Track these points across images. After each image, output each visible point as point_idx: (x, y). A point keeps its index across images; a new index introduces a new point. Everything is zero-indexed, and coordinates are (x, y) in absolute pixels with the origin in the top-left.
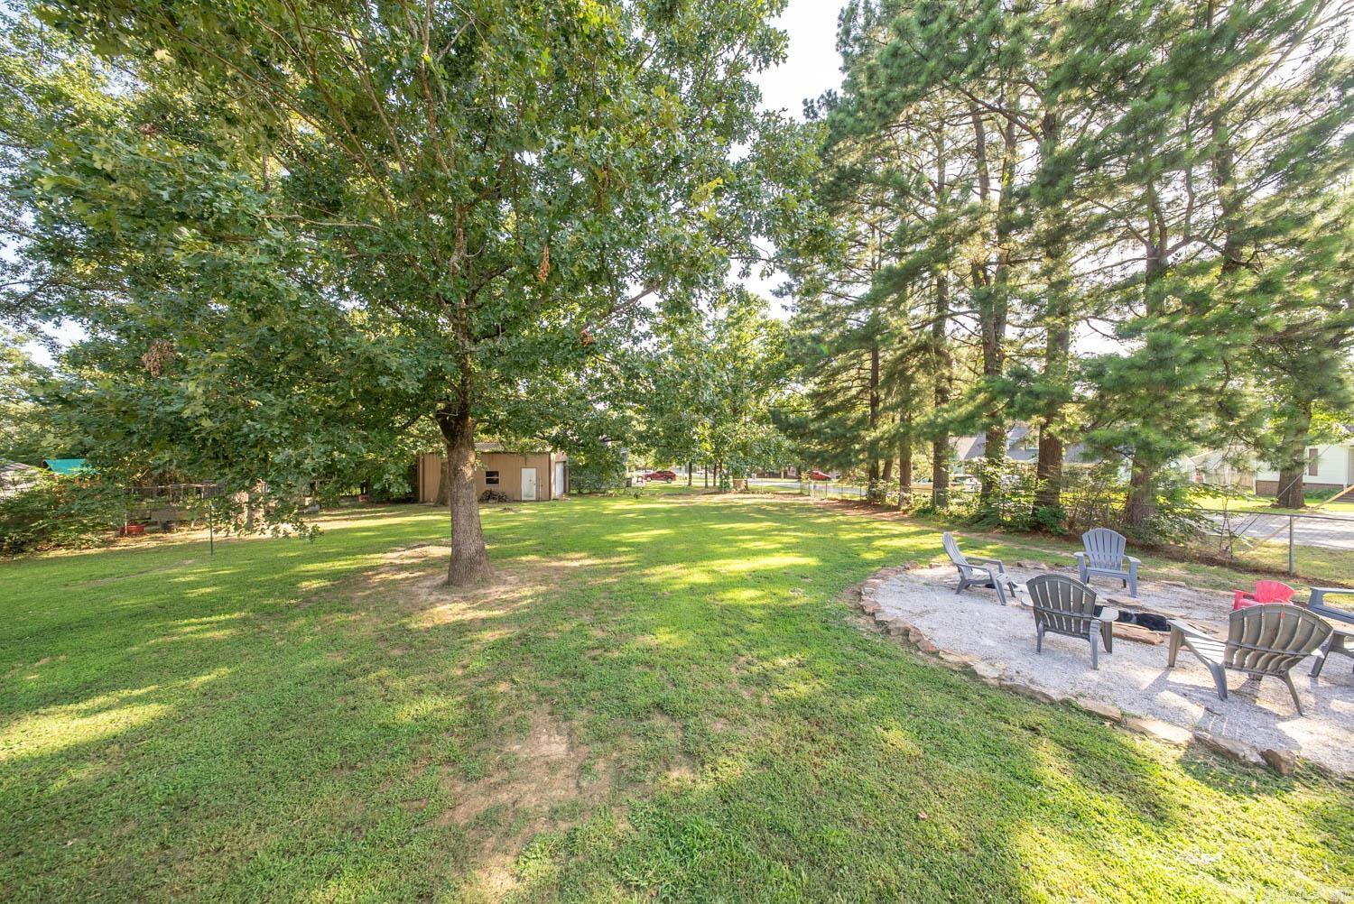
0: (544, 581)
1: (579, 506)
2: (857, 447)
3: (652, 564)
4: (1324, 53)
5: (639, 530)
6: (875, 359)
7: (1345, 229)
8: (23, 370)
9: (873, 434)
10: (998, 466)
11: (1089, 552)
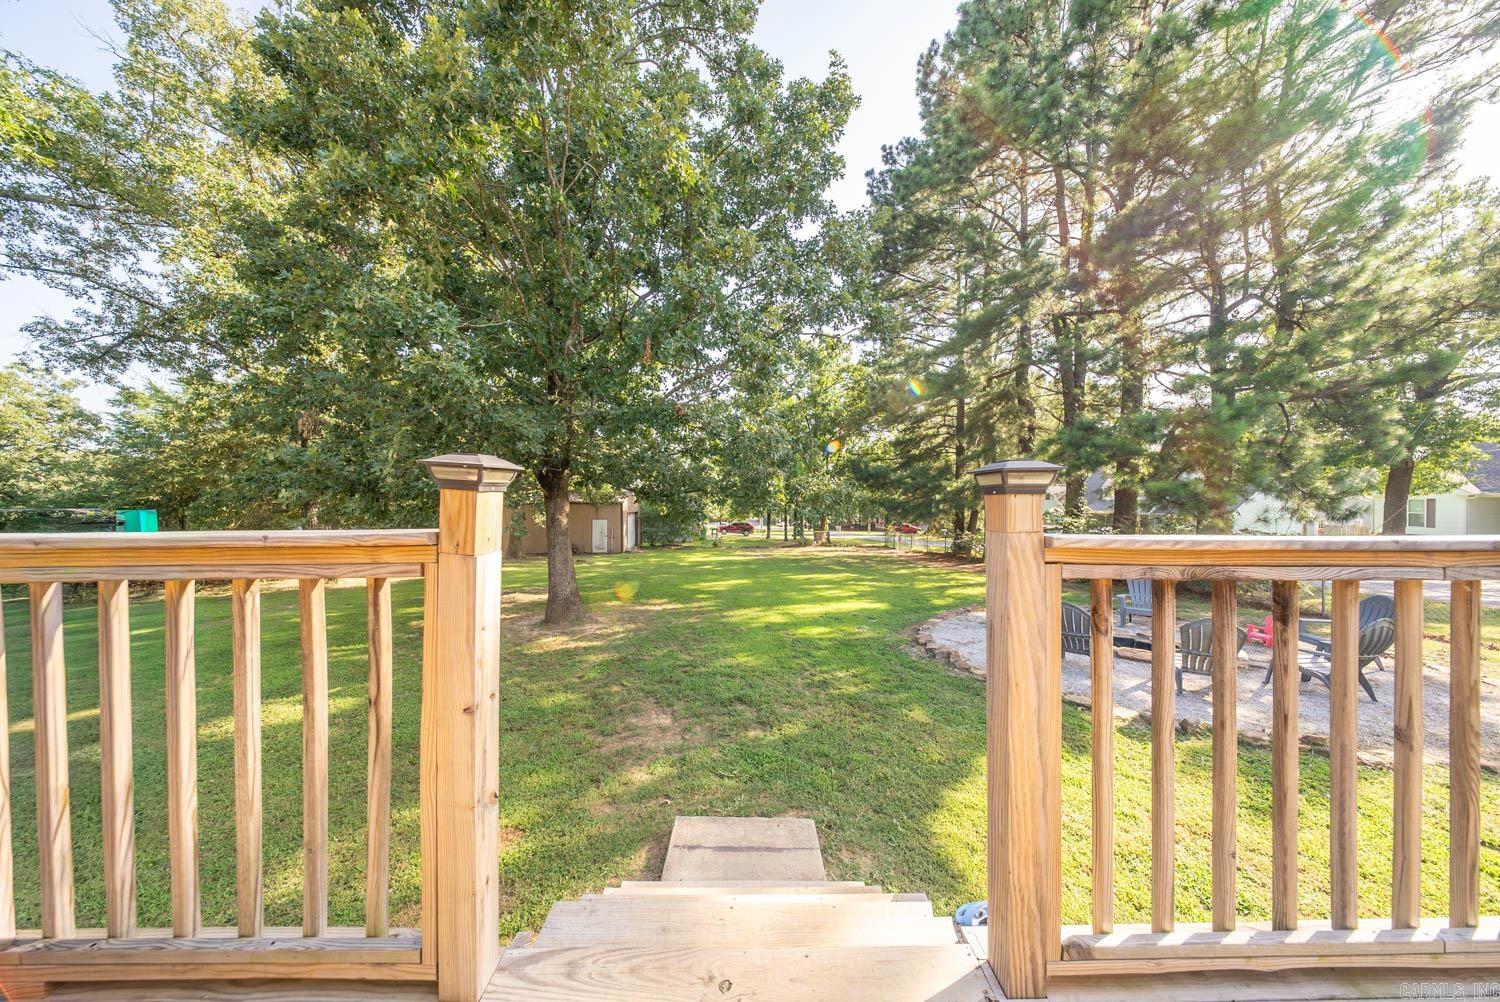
0: (632, 620)
1: (653, 559)
2: (938, 497)
3: (730, 608)
4: (1353, 132)
5: (716, 580)
6: (961, 405)
7: (1376, 295)
8: (73, 417)
9: (955, 484)
10: (1077, 516)
11: (1131, 594)
